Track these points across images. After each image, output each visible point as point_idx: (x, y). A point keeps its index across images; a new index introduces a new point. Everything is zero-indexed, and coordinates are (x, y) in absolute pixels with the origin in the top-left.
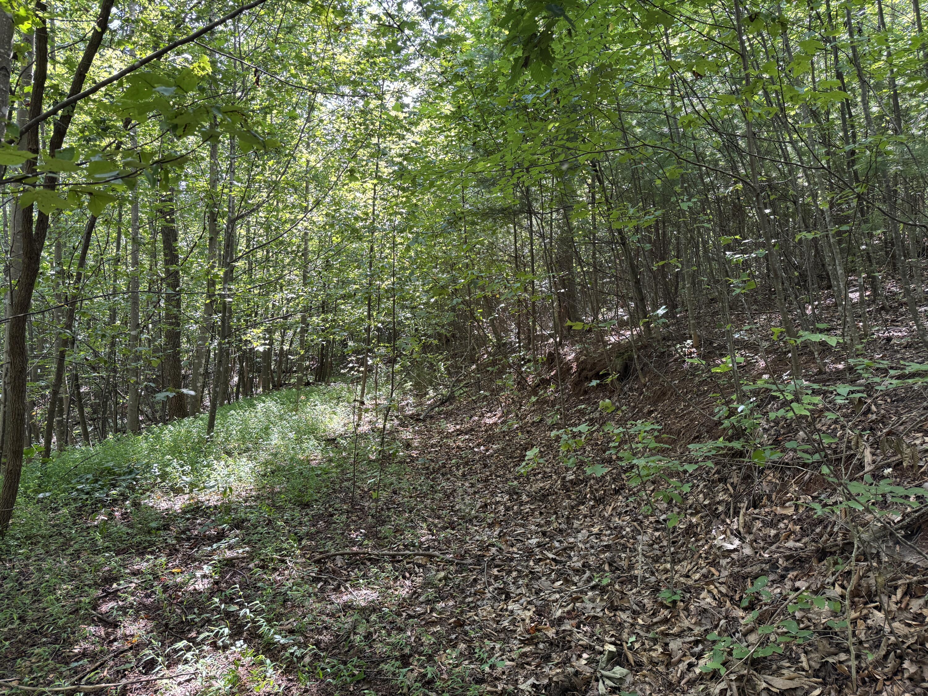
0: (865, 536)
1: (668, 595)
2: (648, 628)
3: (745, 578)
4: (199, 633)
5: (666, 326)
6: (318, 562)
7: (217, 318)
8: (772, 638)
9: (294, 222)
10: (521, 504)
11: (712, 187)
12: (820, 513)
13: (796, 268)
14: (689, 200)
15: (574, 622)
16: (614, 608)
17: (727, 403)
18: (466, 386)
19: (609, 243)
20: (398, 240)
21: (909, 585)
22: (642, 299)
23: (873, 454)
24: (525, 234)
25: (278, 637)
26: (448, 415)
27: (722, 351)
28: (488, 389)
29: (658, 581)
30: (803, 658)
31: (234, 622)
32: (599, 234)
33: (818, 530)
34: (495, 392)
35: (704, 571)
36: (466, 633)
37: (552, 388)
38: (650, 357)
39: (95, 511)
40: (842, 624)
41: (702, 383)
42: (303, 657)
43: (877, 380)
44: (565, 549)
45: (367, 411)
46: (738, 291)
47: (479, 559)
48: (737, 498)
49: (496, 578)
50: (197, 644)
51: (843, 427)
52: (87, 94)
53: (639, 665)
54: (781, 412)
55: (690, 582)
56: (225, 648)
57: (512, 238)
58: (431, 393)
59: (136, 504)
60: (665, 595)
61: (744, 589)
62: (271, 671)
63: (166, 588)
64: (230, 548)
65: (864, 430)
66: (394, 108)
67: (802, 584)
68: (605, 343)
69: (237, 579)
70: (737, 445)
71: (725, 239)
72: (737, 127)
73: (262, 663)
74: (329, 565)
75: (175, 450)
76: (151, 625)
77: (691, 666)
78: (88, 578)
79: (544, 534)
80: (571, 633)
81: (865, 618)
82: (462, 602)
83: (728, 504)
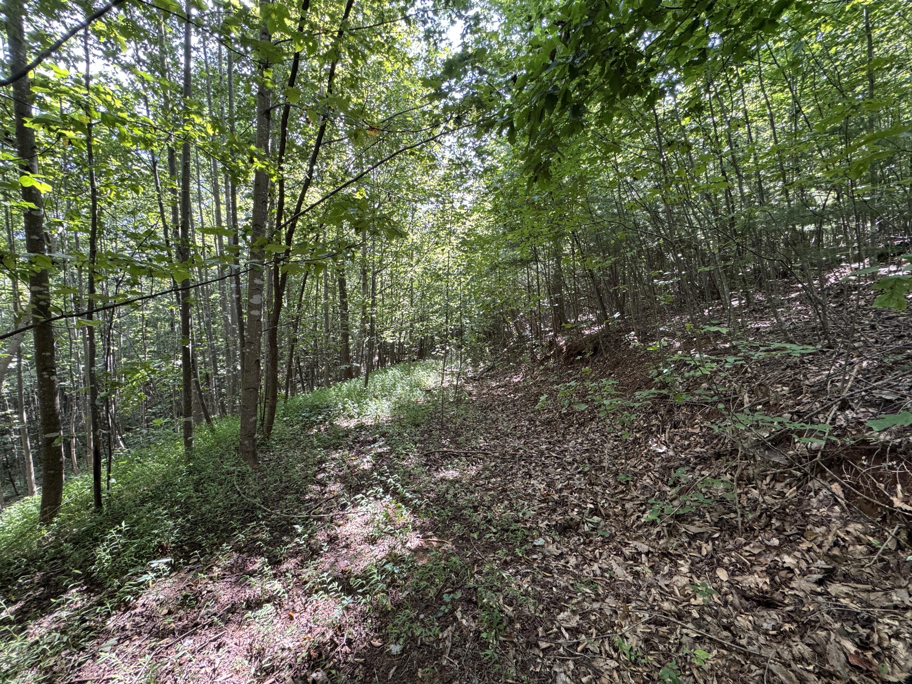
0: (745, 445)
1: (623, 477)
2: (612, 496)
3: (670, 469)
4: (367, 491)
5: (619, 324)
6: (426, 455)
7: (368, 326)
8: (688, 503)
9: (406, 272)
10: (536, 426)
11: (645, 242)
12: (717, 431)
13: (697, 288)
14: (631, 251)
15: (569, 491)
16: (591, 484)
17: (657, 368)
18: (502, 360)
19: (583, 277)
20: (462, 280)
21: (775, 474)
22: (604, 308)
23: (750, 397)
24: (533, 273)
25: (408, 494)
26: (492, 377)
27: (652, 338)
28: (514, 362)
29: (618, 470)
30: (707, 515)
31: (384, 486)
32: (577, 272)
33: (715, 442)
34: (519, 364)
35: (645, 464)
36: (508, 496)
37: (552, 361)
38: (609, 342)
39: (311, 427)
40: (731, 496)
41: (640, 357)
42: (421, 505)
43: (753, 353)
44: (562, 451)
45: (447, 375)
46: (663, 303)
47: (513, 456)
48: (664, 423)
49: (523, 466)
50: (367, 496)
51: (730, 381)
52: (304, 213)
53: (608, 516)
54: (692, 373)
55: (637, 471)
56: (381, 499)
57: (526, 276)
58: (482, 365)
59: (331, 424)
60: (622, 477)
61: (669, 476)
62: (405, 511)
63: (349, 467)
64: (380, 447)
65: (743, 382)
66: (460, 208)
67: (706, 473)
68: (583, 335)
69: (384, 463)
70: (665, 392)
71: (653, 273)
72: (658, 207)
73: (400, 507)
74: (432, 457)
75: (349, 396)
76: (343, 486)
77: (638, 517)
78: (311, 461)
79: (550, 443)
80: (567, 497)
81: (746, 493)
82: (505, 479)
83: (658, 426)
